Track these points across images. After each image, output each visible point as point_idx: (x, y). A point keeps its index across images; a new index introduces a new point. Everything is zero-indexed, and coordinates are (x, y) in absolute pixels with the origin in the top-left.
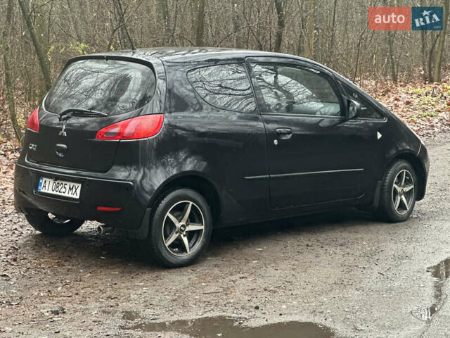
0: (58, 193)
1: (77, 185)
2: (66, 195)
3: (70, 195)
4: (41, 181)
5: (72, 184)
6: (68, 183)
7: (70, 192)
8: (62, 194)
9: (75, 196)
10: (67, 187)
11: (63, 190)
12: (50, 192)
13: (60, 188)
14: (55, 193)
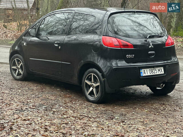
0: (153, 74)
1: (161, 68)
2: (158, 73)
3: (160, 73)
4: (141, 71)
5: (159, 68)
6: (157, 68)
7: (159, 72)
8: (156, 74)
9: (162, 73)
10: (157, 70)
11: (155, 72)
12: (149, 74)
13: (154, 71)
14: (152, 74)
